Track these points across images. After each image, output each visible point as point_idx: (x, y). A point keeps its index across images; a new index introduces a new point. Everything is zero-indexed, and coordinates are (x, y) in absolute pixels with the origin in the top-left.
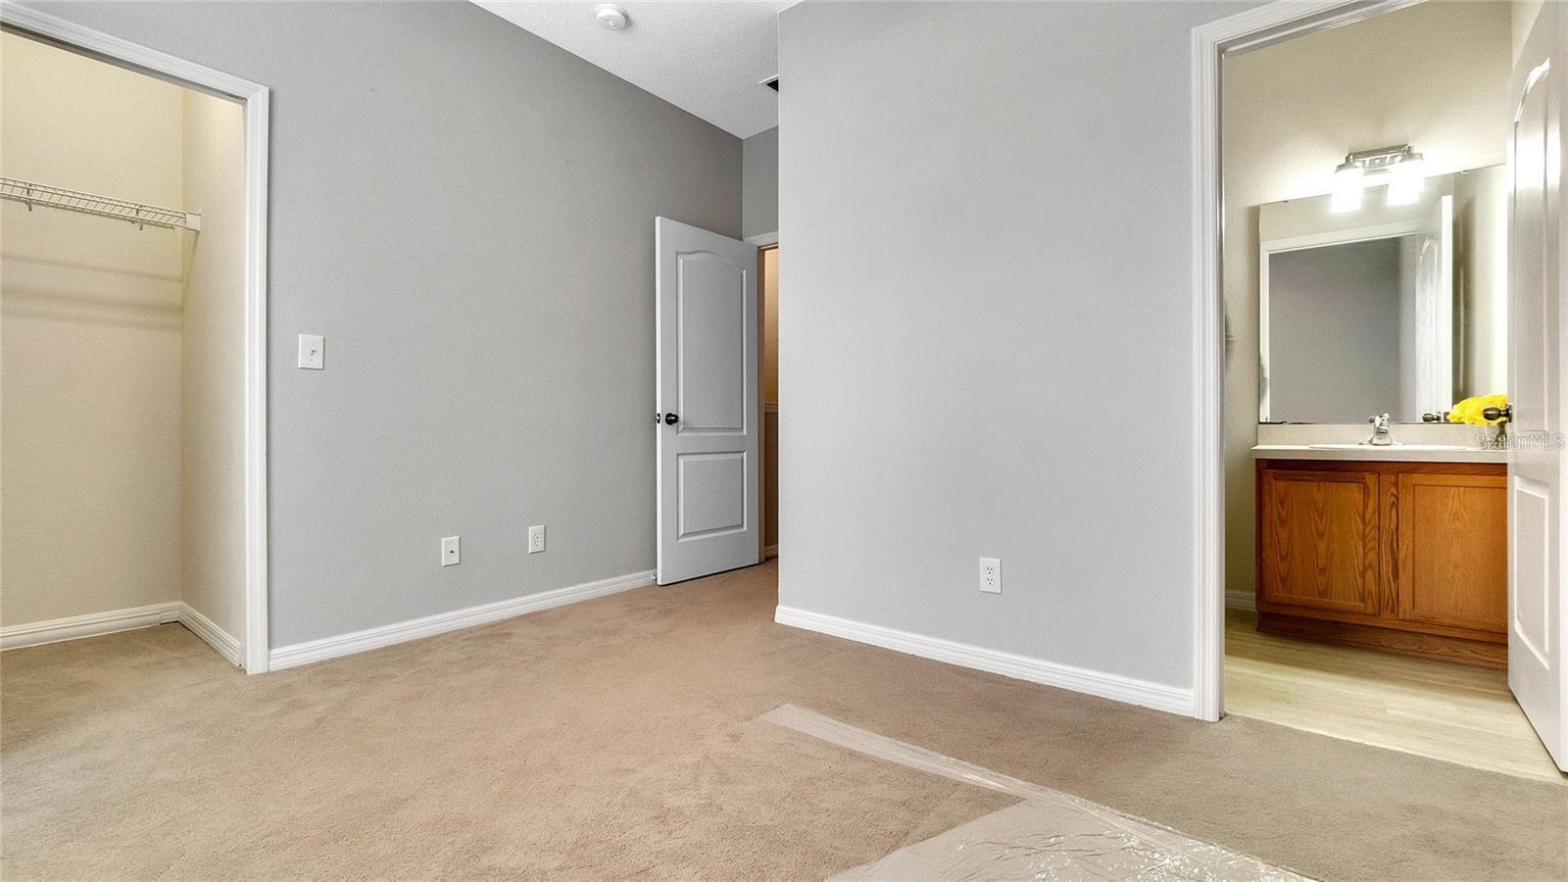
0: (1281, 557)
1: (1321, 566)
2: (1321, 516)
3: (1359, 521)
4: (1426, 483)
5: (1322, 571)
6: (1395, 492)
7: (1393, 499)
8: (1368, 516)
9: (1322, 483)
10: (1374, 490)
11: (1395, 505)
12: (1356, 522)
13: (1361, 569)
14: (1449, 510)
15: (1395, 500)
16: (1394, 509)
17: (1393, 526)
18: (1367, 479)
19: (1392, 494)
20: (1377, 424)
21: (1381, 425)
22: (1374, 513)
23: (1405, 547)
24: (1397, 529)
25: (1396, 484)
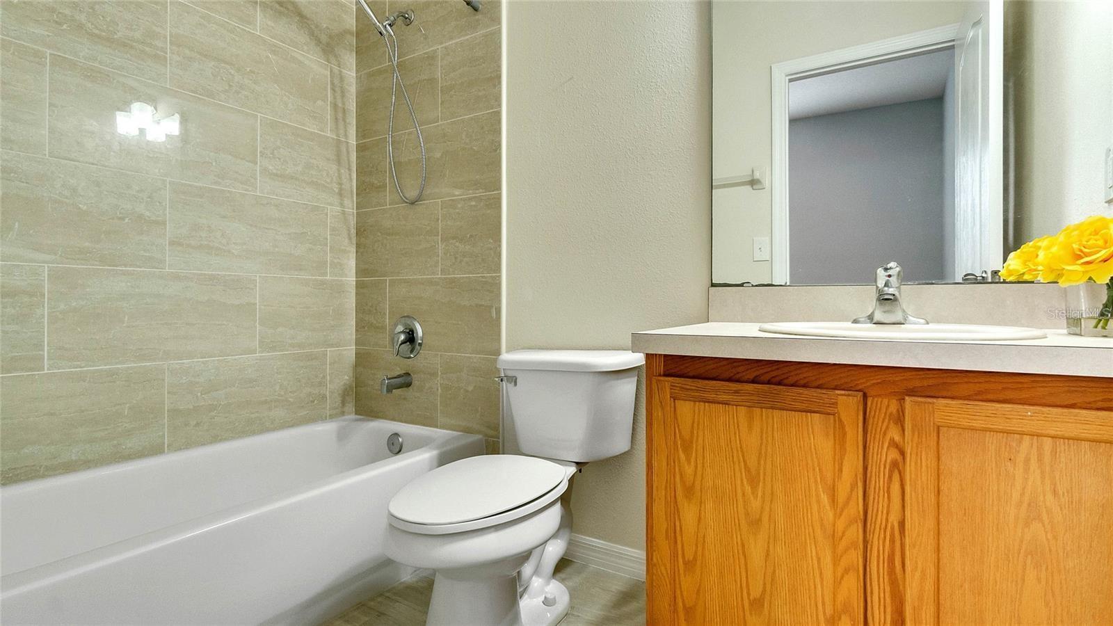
0: (685, 563)
1: (756, 592)
2: (754, 482)
3: (825, 498)
4: (965, 423)
5: (757, 604)
6: (897, 438)
7: (894, 454)
8: (842, 495)
9: (757, 411)
10: (854, 434)
11: (897, 467)
12: (818, 502)
13: (829, 611)
14: (1016, 495)
15: (899, 458)
16: (896, 477)
17: (894, 519)
18: (841, 408)
19: (893, 444)
20: (881, 284)
21: (886, 285)
22: (853, 486)
23: (918, 574)
24: (902, 524)
25: (899, 420)
